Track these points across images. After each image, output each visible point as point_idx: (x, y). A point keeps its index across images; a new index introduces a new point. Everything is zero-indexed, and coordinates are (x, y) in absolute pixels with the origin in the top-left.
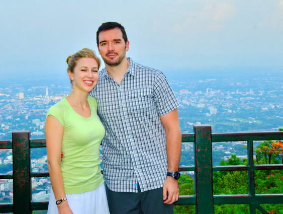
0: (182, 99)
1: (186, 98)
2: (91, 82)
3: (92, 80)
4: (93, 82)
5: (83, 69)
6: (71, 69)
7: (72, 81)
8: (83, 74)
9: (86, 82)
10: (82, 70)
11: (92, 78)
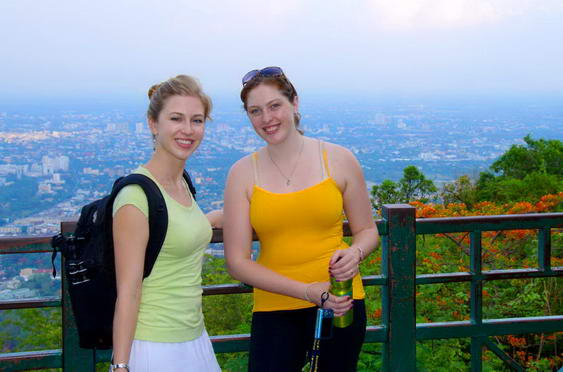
0: (220, 139)
1: (227, 137)
2: (188, 142)
3: (191, 137)
4: (192, 141)
5: (176, 116)
6: (154, 113)
7: (154, 136)
8: (175, 126)
9: (180, 141)
10: (173, 119)
11: (191, 134)
